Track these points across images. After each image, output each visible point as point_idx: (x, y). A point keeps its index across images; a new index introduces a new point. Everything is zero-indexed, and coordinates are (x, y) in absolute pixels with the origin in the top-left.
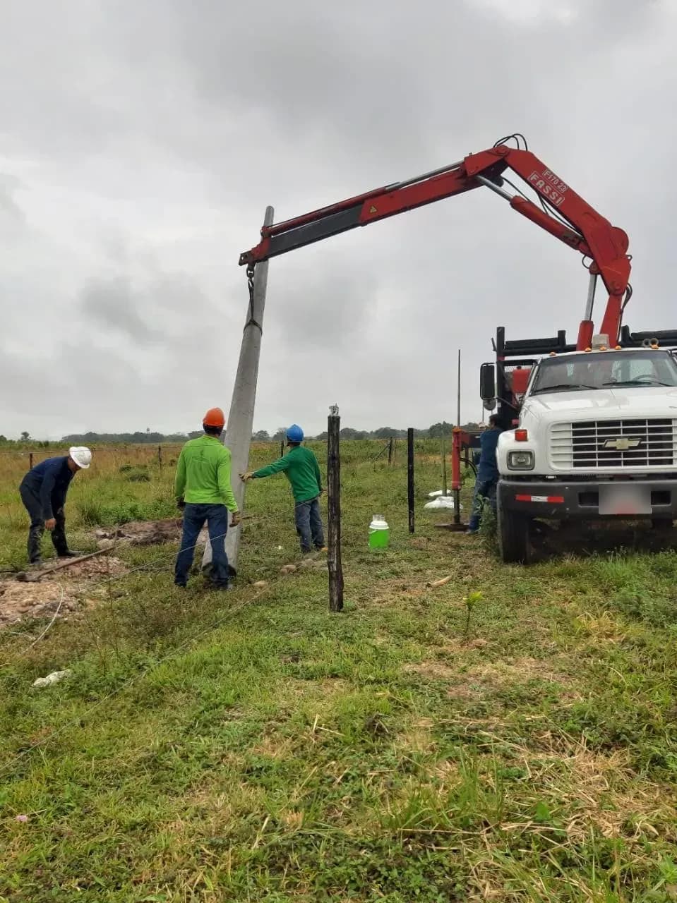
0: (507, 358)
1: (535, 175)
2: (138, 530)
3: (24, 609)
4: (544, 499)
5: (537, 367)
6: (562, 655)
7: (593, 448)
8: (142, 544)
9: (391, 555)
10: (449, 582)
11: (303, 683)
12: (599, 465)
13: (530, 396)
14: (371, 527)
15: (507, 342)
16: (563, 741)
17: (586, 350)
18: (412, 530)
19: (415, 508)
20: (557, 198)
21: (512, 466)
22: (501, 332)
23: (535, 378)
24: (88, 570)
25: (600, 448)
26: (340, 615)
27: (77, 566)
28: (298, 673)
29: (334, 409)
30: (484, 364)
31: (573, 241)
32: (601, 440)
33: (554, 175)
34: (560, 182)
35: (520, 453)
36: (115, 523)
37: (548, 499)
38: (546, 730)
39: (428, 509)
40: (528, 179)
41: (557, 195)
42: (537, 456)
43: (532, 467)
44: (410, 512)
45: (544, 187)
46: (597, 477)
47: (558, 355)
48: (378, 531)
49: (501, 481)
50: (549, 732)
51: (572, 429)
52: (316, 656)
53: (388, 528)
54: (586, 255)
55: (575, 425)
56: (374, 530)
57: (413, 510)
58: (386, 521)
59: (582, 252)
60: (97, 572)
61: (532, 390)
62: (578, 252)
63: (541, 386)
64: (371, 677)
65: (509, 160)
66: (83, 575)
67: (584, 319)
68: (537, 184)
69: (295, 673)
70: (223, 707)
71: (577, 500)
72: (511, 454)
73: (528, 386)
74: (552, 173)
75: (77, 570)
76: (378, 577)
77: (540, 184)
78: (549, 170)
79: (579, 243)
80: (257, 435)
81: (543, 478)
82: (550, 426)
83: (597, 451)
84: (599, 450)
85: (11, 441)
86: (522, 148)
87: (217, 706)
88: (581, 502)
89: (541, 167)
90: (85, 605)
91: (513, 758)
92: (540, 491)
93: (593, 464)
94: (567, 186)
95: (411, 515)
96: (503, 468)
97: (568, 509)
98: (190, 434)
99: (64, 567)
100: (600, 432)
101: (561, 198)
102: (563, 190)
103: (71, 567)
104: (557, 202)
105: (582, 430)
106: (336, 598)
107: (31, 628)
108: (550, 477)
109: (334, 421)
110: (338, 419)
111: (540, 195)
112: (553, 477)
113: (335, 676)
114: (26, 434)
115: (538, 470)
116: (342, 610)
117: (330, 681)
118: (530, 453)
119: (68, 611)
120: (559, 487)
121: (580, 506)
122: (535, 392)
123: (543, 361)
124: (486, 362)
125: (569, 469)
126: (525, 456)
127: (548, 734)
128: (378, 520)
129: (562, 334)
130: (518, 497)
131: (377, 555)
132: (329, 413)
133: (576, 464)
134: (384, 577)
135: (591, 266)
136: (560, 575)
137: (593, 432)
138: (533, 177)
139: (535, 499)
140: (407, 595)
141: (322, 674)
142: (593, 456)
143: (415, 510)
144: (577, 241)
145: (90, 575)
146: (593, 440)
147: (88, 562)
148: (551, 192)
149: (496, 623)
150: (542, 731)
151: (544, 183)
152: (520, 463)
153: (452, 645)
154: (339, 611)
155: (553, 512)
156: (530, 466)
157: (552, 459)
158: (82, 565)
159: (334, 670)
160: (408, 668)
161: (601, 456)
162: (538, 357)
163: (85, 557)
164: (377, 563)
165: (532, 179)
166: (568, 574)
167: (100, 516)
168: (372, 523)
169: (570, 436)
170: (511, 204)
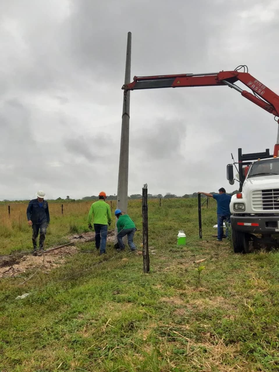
0: (243, 162)
1: (251, 83)
2: (91, 235)
3: (27, 267)
4: (250, 224)
5: (252, 165)
6: (237, 297)
7: (272, 201)
8: (88, 241)
9: (185, 248)
10: (204, 261)
11: (116, 304)
12: (275, 209)
13: (247, 178)
14: (178, 236)
15: (243, 155)
16: (214, 338)
17: (274, 157)
18: (201, 237)
19: (202, 227)
20: (261, 92)
21: (236, 209)
22: (240, 150)
23: (250, 170)
24: (61, 252)
25: (275, 201)
26: (147, 274)
27: (57, 250)
28: (115, 299)
29: (146, 185)
30: (228, 165)
31: (270, 109)
32: (275, 197)
33: (259, 82)
34: (262, 85)
35: (239, 204)
36: (83, 232)
37: (252, 224)
38: (208, 332)
39: (214, 228)
40: (248, 85)
41: (261, 90)
42: (246, 206)
43: (244, 210)
44: (200, 230)
45: (255, 87)
46: (275, 214)
47: (261, 160)
48: (181, 237)
49: (232, 216)
50: (209, 333)
51: (262, 193)
52: (126, 292)
53: (186, 236)
54: (276, 115)
55: (263, 191)
56: (179, 237)
57: (201, 229)
58: (184, 233)
59: (274, 114)
60: (65, 253)
61: (249, 175)
62: (272, 114)
63: (252, 174)
64: (143, 303)
65: (238, 77)
66: (59, 254)
67: (276, 144)
68: (252, 86)
69: (114, 299)
70: (77, 313)
71: (265, 225)
72: (235, 204)
73: (247, 174)
74: (258, 81)
75: (56, 251)
76: (174, 258)
77: (253, 86)
78: (257, 80)
79: (272, 110)
80: (158, 196)
81: (249, 215)
82: (251, 192)
83: (273, 203)
84: (274, 202)
85: (63, 200)
86: (246, 72)
87: (75, 312)
88: (267, 226)
89: (253, 79)
90: (52, 266)
91: (184, 345)
92: (248, 221)
93: (272, 208)
94: (265, 86)
95: (200, 231)
96: (232, 210)
97: (261, 229)
98: (131, 196)
99: (52, 250)
100: (275, 194)
101: (263, 92)
102: (264, 88)
103: (55, 250)
104: (261, 93)
105: (266, 193)
106: (146, 267)
107: (27, 275)
108: (252, 214)
109: (145, 191)
110: (147, 189)
111: (253, 91)
112: (254, 214)
113: (129, 302)
114: (68, 197)
115: (247, 211)
116: (148, 272)
117: (127, 304)
118: (243, 204)
119: (45, 268)
120: (256, 219)
121: (266, 228)
122: (250, 176)
123: (255, 163)
124: (229, 164)
125: (261, 211)
126: (241, 205)
127: (209, 334)
128: (181, 233)
129: (268, 150)
130: (238, 223)
131: (178, 248)
132: (143, 187)
133: (264, 209)
134: (176, 258)
135: (278, 121)
136: (256, 259)
137: (271, 194)
138: (250, 84)
139: (246, 224)
140: (182, 266)
141: (124, 300)
142: (272, 205)
143: (202, 228)
144: (272, 109)
145: (62, 254)
146: (271, 198)
147: (62, 249)
148: (258, 90)
149: (216, 280)
150: (206, 333)
151: (255, 86)
152: (239, 208)
153: (189, 290)
154: (147, 273)
155: (254, 230)
156: (243, 209)
157: (253, 206)
158: (59, 249)
159: (129, 299)
160: (164, 299)
161: (275, 205)
162: (253, 161)
163: (61, 246)
164: (177, 252)
165: (249, 84)
166: (260, 259)
167: (78, 229)
168: (178, 234)
169: (261, 196)
170: (242, 94)
